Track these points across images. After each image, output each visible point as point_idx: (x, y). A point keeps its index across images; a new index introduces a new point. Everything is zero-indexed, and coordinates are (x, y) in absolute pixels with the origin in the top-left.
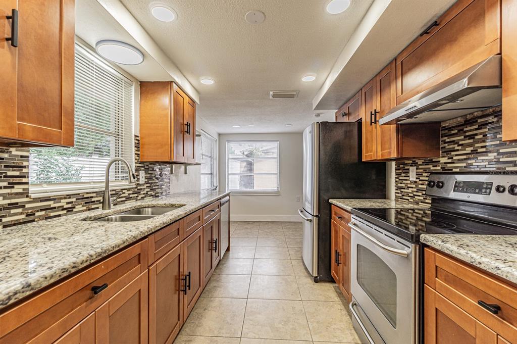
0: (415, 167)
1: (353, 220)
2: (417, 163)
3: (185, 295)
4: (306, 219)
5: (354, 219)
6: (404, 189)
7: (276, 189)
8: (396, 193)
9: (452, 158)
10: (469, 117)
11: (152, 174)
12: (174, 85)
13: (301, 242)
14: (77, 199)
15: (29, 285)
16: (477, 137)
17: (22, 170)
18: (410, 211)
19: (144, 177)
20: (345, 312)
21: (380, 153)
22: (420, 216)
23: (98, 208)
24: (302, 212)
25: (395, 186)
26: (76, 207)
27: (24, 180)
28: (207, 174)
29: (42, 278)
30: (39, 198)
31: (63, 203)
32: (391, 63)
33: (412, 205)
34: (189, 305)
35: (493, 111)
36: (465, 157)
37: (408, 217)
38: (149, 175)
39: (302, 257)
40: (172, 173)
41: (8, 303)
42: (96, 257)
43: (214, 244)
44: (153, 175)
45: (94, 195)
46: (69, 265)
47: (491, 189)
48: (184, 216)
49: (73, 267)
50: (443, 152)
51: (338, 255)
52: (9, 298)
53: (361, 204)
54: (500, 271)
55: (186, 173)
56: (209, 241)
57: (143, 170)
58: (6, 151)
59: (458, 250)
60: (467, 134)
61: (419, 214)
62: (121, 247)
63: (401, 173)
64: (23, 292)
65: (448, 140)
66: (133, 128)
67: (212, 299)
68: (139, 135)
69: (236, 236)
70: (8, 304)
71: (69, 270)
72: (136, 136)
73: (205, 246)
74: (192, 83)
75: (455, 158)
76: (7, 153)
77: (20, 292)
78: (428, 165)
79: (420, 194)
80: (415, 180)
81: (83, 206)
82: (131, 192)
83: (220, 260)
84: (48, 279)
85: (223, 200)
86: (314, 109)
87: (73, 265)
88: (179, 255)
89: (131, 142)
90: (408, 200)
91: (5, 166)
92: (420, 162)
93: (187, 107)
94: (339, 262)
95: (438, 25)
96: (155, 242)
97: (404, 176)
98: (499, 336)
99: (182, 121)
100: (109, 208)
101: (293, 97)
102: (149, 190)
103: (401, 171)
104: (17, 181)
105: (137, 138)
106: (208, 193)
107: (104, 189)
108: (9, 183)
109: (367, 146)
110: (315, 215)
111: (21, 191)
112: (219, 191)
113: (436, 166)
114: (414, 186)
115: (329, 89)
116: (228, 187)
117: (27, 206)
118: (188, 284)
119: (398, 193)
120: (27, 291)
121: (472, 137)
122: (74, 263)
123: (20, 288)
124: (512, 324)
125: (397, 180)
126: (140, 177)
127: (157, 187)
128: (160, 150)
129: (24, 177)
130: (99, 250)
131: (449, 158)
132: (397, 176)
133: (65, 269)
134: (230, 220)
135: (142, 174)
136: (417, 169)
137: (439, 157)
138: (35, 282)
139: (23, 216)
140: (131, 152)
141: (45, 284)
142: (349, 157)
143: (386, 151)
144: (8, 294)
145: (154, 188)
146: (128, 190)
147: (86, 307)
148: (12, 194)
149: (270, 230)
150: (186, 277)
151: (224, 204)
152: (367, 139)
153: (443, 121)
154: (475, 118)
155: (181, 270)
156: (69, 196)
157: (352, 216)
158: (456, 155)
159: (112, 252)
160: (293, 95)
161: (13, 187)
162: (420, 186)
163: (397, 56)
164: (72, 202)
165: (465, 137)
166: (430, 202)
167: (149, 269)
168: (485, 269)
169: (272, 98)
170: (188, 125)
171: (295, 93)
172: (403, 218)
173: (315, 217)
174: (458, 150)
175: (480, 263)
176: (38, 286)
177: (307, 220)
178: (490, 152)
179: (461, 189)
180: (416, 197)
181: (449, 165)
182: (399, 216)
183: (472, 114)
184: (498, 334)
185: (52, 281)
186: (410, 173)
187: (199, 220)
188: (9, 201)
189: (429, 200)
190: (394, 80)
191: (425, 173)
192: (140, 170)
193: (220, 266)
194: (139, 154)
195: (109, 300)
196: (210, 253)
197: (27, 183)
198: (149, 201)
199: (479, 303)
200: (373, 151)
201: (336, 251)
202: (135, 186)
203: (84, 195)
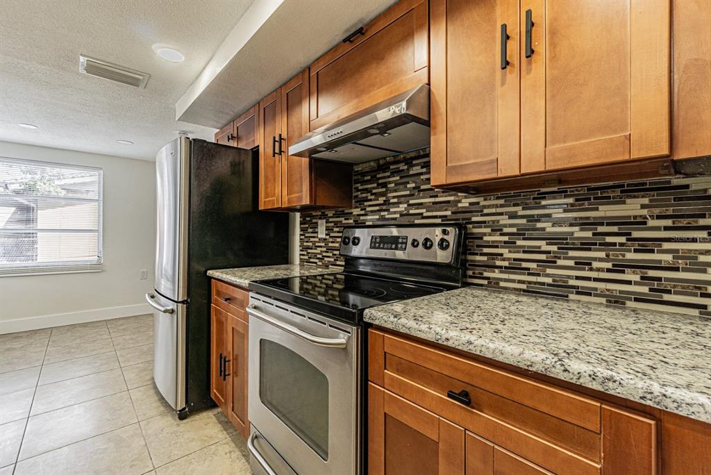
0: (325, 220)
1: (252, 302)
2: (327, 215)
4: (163, 309)
5: (254, 299)
6: (312, 249)
7: (95, 258)
8: (301, 255)
9: (365, 209)
10: (381, 162)
13: (152, 351)
16: (389, 186)
18: (318, 278)
20: (237, 453)
21: (285, 199)
22: (330, 282)
24: (152, 297)
25: (300, 246)
32: (303, 72)
33: (320, 270)
35: (404, 157)
36: (377, 208)
37: (316, 286)
39: (153, 379)
47: (406, 243)
50: (355, 202)
51: (225, 362)
53: (260, 274)
54: (473, 345)
59: (417, 326)
60: (380, 181)
61: (329, 280)
63: (308, 228)
65: (360, 188)
75: (368, 209)
78: (339, 217)
79: (331, 255)
80: (324, 236)
86: (179, 120)
90: (316, 263)
92: (330, 214)
94: (227, 373)
95: (363, 34)
97: (312, 233)
98: (467, 432)
101: (137, 86)
103: (307, 226)
109: (266, 188)
110: (180, 300)
113: (348, 219)
114: (323, 244)
115: (208, 87)
119: (303, 255)
121: (384, 185)
124: (481, 412)
125: (303, 237)
131: (362, 210)
132: (302, 233)
136: (326, 223)
137: (351, 208)
142: (238, 205)
143: (295, 195)
152: (266, 177)
153: (356, 164)
154: (387, 164)
157: (251, 294)
158: (370, 206)
160: (138, 80)
162: (330, 245)
163: (311, 65)
165: (378, 185)
166: (343, 263)
168: (454, 346)
169: (85, 72)
171: (141, 77)
172: (310, 287)
173: (180, 305)
174: (371, 200)
175: (448, 339)
177: (165, 311)
178: (401, 203)
179: (377, 245)
180: (326, 259)
181: (362, 218)
182: (305, 286)
183: (385, 158)
184: (466, 429)
186: (319, 227)
189: (340, 261)
190: (306, 96)
191: (338, 227)
199: (449, 396)
200: (276, 194)
201: (221, 355)
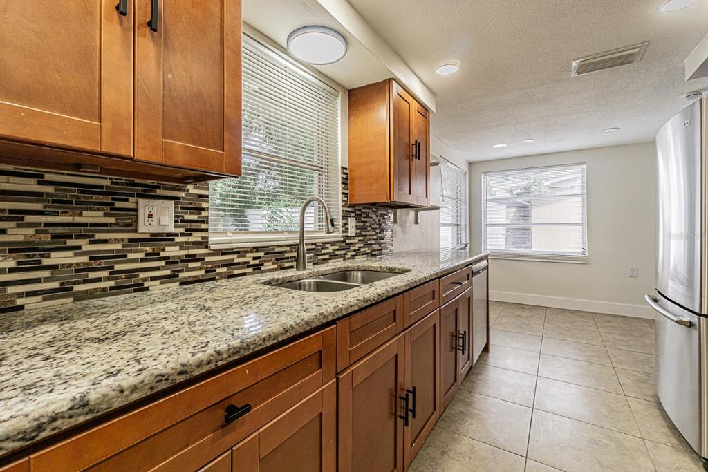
3: (406, 427)
4: (675, 319)
7: (580, 251)
11: (366, 222)
12: (394, 84)
14: (265, 254)
15: (86, 405)
17: (200, 213)
19: (355, 227)
23: (292, 267)
24: (655, 300)
26: (265, 264)
27: (203, 226)
28: (450, 225)
29: (114, 390)
30: (220, 250)
31: (249, 258)
34: (414, 442)
38: (362, 224)
39: (656, 397)
40: (395, 221)
41: (37, 436)
42: (229, 356)
43: (461, 340)
44: (368, 224)
45: (288, 249)
46: (173, 370)
48: (403, 289)
49: (181, 373)
52: (40, 428)
55: (416, 222)
56: (452, 333)
57: (353, 217)
58: (183, 189)
62: (280, 339)
64: (71, 417)
66: (340, 157)
67: (457, 436)
68: (347, 167)
69: (500, 328)
70: (37, 439)
71: (171, 378)
72: (343, 168)
73: (445, 341)
74: (424, 79)
76: (184, 191)
77: (63, 417)
81: (273, 264)
82: (337, 247)
83: (471, 367)
84: (126, 393)
85: (476, 267)
87: (179, 368)
88: (396, 356)
89: (337, 177)
91: (182, 208)
93: (416, 119)
96: (350, 332)
99: (407, 141)
100: (304, 268)
101: (631, 62)
102: (362, 245)
104: (195, 227)
105: (345, 171)
106: (453, 254)
107: (298, 242)
108: (186, 230)
110: (704, 313)
111: (199, 240)
112: (470, 251)
116: (485, 245)
117: (207, 259)
118: (410, 407)
120: (79, 415)
122: (183, 365)
123: (64, 409)
126: (349, 226)
127: (373, 242)
128: (375, 187)
129: (203, 222)
130: (236, 343)
133: (162, 376)
134: (490, 299)
135: (352, 222)
138: (98, 399)
139: (202, 272)
140: (338, 191)
141: (117, 404)
144: (38, 419)
145: (369, 242)
146: (333, 244)
147: (213, 441)
148: (189, 243)
149: (568, 325)
150: (407, 395)
151: (478, 272)
155: (400, 380)
156: (256, 249)
159: (261, 347)
161: (191, 235)
164: (259, 258)
167: (338, 379)
169: (576, 75)
170: (417, 145)
171: (637, 50)
173: (704, 320)
176: (104, 406)
177: (678, 321)
185: (136, 396)
187: (434, 298)
188: (185, 252)
192: (350, 216)
193: (472, 377)
194: (347, 194)
195: (260, 430)
196: (453, 353)
197: (206, 230)
198: (362, 262)
202: (342, 239)
203: (274, 249)
